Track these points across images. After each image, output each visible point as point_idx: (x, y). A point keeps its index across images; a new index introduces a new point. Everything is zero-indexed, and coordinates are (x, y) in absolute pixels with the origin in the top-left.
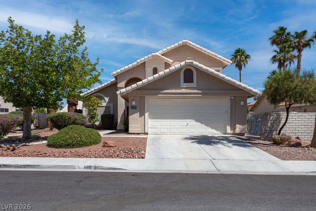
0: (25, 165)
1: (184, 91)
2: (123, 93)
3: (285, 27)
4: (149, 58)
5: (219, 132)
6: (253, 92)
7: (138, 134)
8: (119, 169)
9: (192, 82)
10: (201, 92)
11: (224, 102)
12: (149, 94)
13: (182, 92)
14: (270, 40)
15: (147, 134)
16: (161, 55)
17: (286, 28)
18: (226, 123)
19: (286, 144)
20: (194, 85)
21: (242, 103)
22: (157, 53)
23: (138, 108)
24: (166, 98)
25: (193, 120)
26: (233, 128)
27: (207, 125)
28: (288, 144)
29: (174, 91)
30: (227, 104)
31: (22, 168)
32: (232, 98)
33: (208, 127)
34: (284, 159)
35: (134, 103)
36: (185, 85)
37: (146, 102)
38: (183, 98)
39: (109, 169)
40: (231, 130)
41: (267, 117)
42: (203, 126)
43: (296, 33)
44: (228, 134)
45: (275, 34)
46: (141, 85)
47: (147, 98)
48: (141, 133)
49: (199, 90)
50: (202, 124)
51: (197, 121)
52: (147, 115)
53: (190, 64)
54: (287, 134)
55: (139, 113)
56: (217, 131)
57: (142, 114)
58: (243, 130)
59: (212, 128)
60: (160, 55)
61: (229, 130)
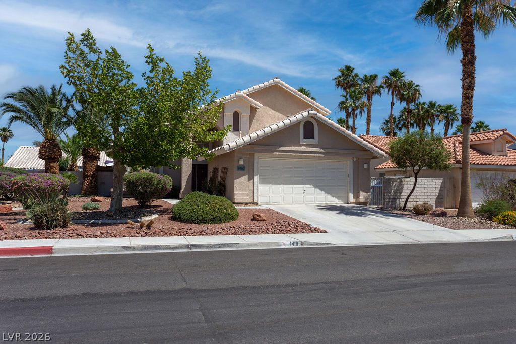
0: (220, 244)
1: (303, 148)
2: (233, 148)
3: (354, 67)
4: (231, 98)
5: (340, 201)
6: (380, 154)
7: (246, 204)
8: (328, 244)
9: (313, 138)
10: (322, 151)
11: (345, 165)
12: (261, 151)
13: (302, 150)
14: (335, 81)
15: (257, 204)
16: (247, 97)
17: (353, 69)
18: (349, 190)
19: (430, 214)
20: (315, 141)
21: (366, 166)
22: (242, 93)
23: (246, 169)
24: (281, 157)
25: (311, 186)
26: (357, 196)
27: (327, 192)
28: (432, 214)
29: (292, 148)
30: (348, 166)
31: (216, 248)
32: (355, 159)
33: (329, 195)
34: (453, 229)
35: (242, 162)
36: (306, 141)
37: (256, 161)
38: (301, 157)
39: (317, 244)
40: (354, 198)
41: (390, 183)
42: (323, 194)
43: (366, 76)
44: (351, 203)
45: (340, 74)
46: (255, 139)
47: (256, 155)
48: (249, 203)
49: (321, 148)
50: (322, 191)
51: (316, 187)
52: (256, 178)
53: (313, 116)
54: (429, 203)
55: (247, 176)
56: (338, 199)
57: (251, 178)
58: (367, 199)
59: (333, 195)
60: (245, 95)
61: (351, 199)
